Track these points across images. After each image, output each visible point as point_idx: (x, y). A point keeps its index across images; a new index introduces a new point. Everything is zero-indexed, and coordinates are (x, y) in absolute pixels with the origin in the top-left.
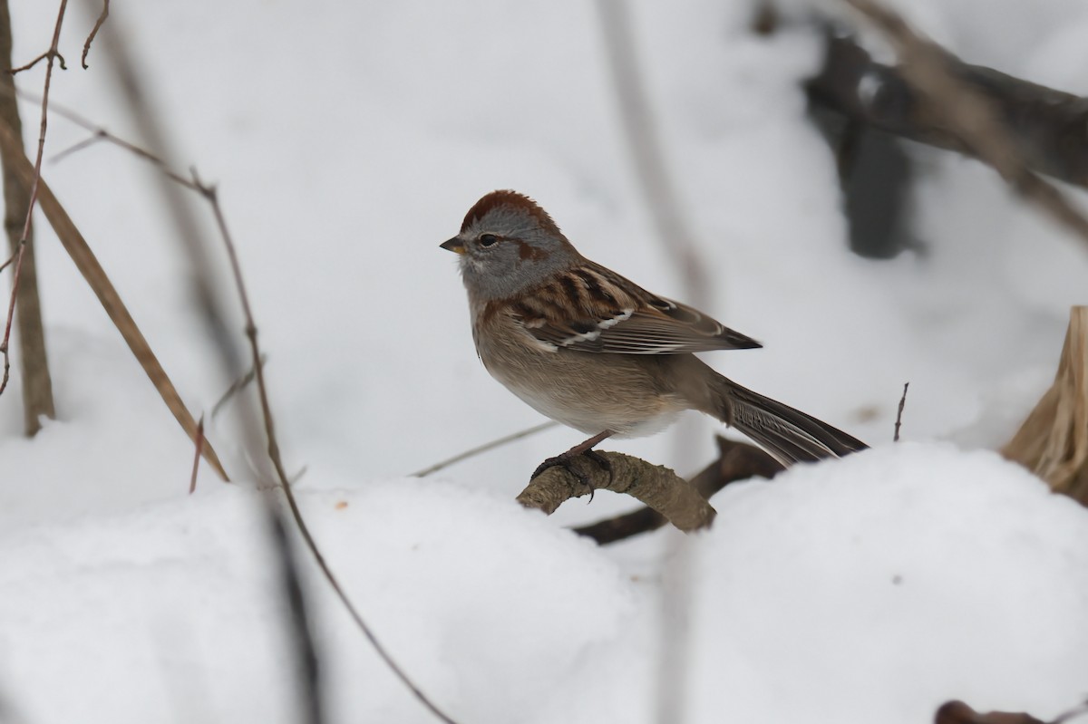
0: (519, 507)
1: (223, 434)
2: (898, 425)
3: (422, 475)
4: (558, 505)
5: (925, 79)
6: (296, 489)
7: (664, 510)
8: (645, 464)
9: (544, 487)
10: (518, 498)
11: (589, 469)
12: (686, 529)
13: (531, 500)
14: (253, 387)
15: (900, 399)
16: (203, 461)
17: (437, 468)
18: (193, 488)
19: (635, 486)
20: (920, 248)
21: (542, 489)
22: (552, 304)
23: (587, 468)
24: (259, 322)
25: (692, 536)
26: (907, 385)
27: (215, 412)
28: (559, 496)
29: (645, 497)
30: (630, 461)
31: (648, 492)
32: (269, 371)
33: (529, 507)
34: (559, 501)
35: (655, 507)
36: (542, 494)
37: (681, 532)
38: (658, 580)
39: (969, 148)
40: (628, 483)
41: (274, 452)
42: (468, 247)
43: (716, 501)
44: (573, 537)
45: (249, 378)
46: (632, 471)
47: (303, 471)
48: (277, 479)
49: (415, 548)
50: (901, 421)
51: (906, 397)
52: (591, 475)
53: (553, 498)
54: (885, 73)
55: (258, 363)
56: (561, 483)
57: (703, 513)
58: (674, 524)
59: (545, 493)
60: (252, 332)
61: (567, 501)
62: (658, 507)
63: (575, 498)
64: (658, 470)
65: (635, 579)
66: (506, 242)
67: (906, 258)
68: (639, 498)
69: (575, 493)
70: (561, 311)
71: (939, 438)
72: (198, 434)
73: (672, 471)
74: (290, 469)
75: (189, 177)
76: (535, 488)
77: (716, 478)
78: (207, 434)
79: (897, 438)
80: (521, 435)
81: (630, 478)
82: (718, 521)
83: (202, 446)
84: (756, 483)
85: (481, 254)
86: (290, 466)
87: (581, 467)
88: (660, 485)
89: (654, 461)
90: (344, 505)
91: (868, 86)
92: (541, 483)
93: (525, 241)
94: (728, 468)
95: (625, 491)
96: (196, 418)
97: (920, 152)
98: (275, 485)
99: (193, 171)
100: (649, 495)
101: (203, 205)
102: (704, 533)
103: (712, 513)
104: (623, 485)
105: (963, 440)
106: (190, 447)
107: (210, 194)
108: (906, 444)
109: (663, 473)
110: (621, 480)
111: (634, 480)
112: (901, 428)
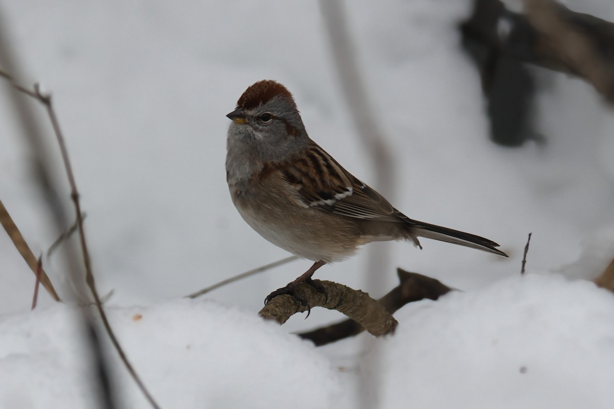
0: (260, 319)
1: (54, 268)
2: (524, 262)
3: (193, 296)
4: (288, 318)
5: (543, 22)
6: (107, 306)
7: (361, 322)
8: (348, 289)
9: (278, 305)
10: (260, 312)
11: (310, 292)
12: (377, 334)
13: (269, 314)
14: (76, 236)
15: (526, 244)
16: (41, 286)
17: (204, 292)
18: (34, 305)
19: (341, 304)
20: (540, 140)
21: (277, 307)
22: (306, 175)
23: (308, 291)
24: (80, 190)
25: (381, 339)
26: (530, 235)
27: (50, 253)
28: (289, 311)
29: (349, 312)
30: (338, 287)
31: (350, 308)
32: (88, 224)
33: (268, 319)
34: (288, 315)
35: (355, 319)
36: (277, 310)
37: (374, 337)
38: (357, 370)
39: (574, 70)
40: (337, 302)
41: (90, 280)
42: (249, 120)
43: (398, 315)
44: (298, 340)
45: (73, 229)
46: (339, 294)
47: (111, 294)
48: (92, 299)
49: (188, 347)
50: (526, 259)
51: (530, 243)
52: (311, 297)
53: (285, 313)
54: (516, 19)
55: (80, 218)
56: (290, 302)
57: (389, 323)
58: (370, 332)
59: (279, 309)
60: (75, 197)
61: (294, 315)
62: (358, 320)
63: (299, 313)
64: (358, 293)
65: (341, 369)
66: (277, 121)
67: (530, 147)
68: (344, 313)
69: (300, 309)
70: (313, 181)
71: (553, 272)
72: (38, 268)
73: (367, 294)
74: (102, 291)
75: (31, 88)
76: (272, 306)
77: (398, 299)
78: (45, 268)
79: (523, 271)
80: (262, 269)
81: (338, 299)
82: (399, 329)
83: (41, 276)
84: (426, 302)
85: (261, 127)
86: (102, 290)
87: (304, 291)
88: (358, 304)
89: (355, 287)
90: (139, 317)
91: (504, 27)
92: (276, 302)
93: (288, 121)
94: (406, 292)
95: (335, 308)
96: (37, 256)
97: (540, 72)
98: (92, 304)
99: (37, 87)
100: (351, 311)
101: (41, 109)
102: (389, 337)
103: (395, 323)
104: (333, 304)
105: (570, 273)
106: (32, 277)
107: (46, 101)
108: (530, 276)
109: (361, 295)
110: (331, 300)
111: (341, 300)
112: (526, 265)
